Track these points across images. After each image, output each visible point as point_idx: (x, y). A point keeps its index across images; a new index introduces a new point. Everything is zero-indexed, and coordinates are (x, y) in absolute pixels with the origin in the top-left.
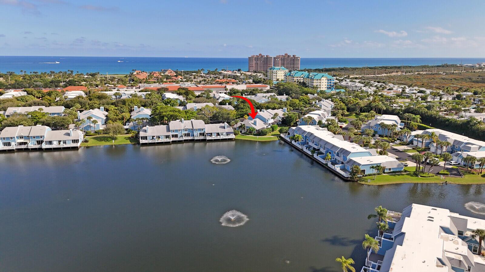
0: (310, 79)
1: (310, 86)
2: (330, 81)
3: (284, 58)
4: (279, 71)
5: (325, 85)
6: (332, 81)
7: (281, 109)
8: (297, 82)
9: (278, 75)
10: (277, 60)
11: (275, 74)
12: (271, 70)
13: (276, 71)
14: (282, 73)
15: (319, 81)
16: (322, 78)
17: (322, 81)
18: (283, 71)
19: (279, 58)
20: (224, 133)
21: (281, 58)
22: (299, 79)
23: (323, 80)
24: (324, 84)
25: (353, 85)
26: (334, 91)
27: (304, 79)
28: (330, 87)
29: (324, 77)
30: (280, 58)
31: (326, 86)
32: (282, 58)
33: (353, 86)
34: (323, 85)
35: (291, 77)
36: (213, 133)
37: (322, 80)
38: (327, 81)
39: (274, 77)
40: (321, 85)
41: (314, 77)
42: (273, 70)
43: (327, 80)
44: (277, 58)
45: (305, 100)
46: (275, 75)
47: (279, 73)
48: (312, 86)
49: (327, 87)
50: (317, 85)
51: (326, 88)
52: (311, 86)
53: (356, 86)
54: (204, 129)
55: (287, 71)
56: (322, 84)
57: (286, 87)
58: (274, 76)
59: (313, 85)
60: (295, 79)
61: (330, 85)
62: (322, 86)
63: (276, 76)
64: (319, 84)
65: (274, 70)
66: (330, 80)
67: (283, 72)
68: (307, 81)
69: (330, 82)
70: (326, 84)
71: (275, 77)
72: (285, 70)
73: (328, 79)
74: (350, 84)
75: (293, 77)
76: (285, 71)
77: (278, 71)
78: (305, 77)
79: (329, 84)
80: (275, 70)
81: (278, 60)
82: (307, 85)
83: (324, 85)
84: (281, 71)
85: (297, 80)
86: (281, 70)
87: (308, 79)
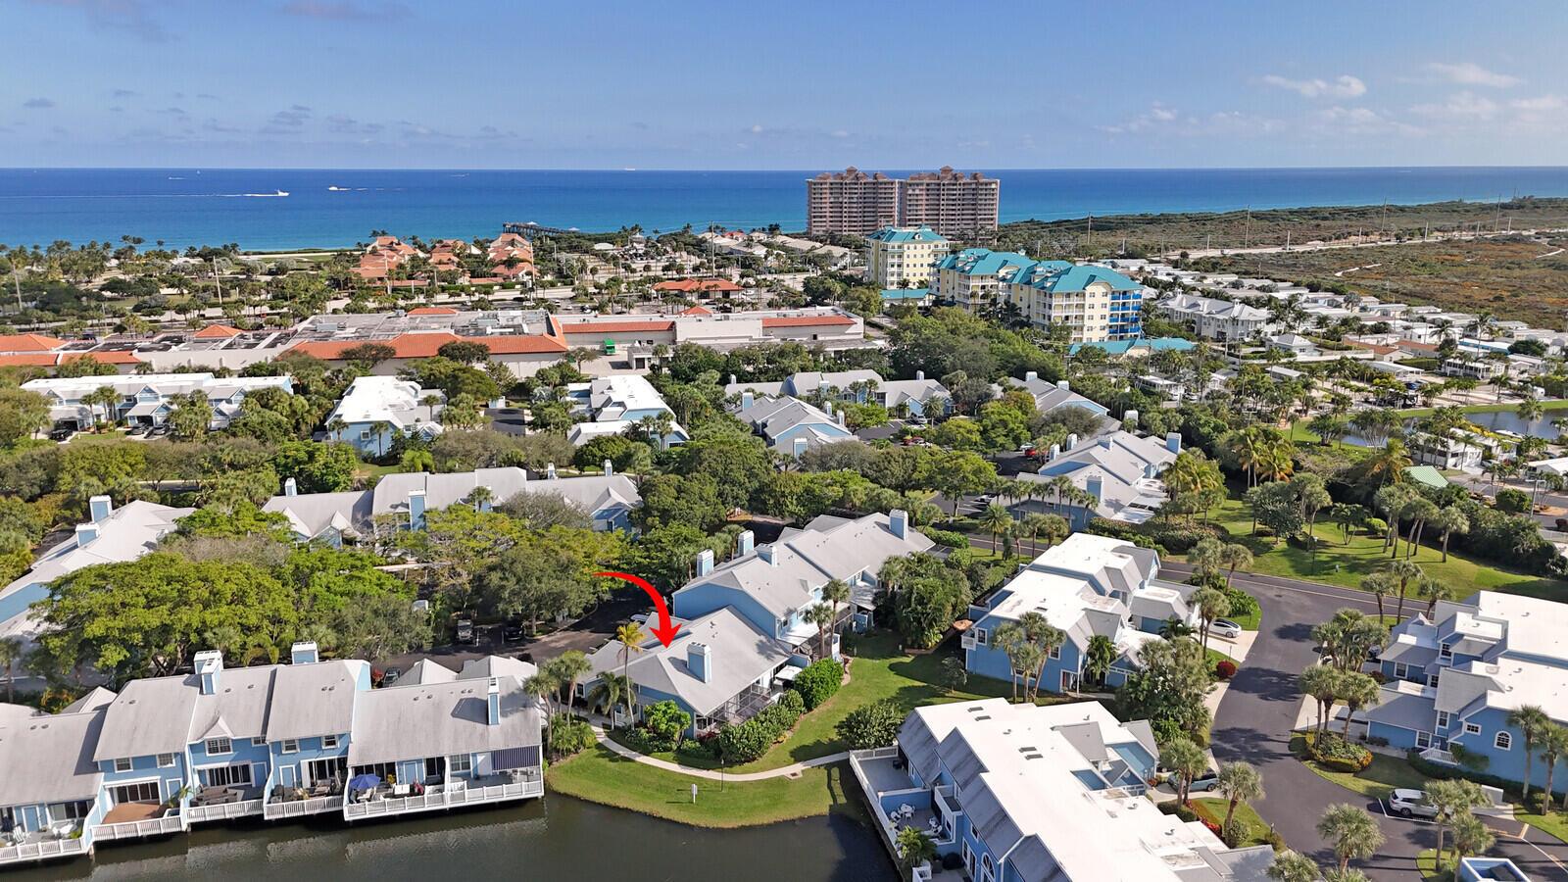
0: (1034, 291)
1: (1034, 318)
2: (1121, 301)
3: (939, 185)
4: (912, 246)
5: (1103, 317)
6: (1131, 301)
7: (879, 517)
8: (983, 297)
9: (906, 261)
10: (910, 192)
11: (893, 257)
12: (881, 242)
13: (900, 247)
14: (921, 252)
15: (1074, 301)
16: (1090, 289)
17: (1088, 301)
18: (926, 246)
19: (918, 185)
20: (474, 755)
21: (928, 185)
22: (989, 282)
23: (1093, 295)
24: (1098, 312)
25: (1218, 313)
26: (1140, 347)
27: (1010, 286)
28: (1122, 326)
29: (1098, 284)
30: (922, 184)
31: (1106, 322)
32: (932, 187)
33: (1220, 317)
34: (1091, 318)
35: (957, 274)
36: (401, 763)
37: (1087, 295)
38: (1108, 300)
39: (893, 269)
40: (1086, 318)
41: (1055, 283)
42: (888, 240)
43: (1109, 296)
44: (910, 185)
45: (1011, 426)
46: (896, 260)
47: (912, 252)
48: (1047, 322)
49: (1111, 327)
50: (1067, 318)
51: (1107, 330)
52: (1041, 320)
53: (1235, 320)
54: (341, 736)
55: (943, 244)
56: (1088, 312)
57: (928, 339)
58: (893, 266)
59: (1050, 317)
60: (975, 284)
61: (1123, 315)
62: (1087, 323)
63: (899, 266)
64: (1073, 313)
65: (890, 244)
66: (1125, 293)
67: (926, 251)
68: (1024, 299)
69: (1124, 304)
70: (1107, 312)
71: (895, 269)
72: (936, 243)
73: (1113, 293)
74: (1206, 311)
75: (965, 275)
76: (936, 246)
77: (906, 246)
78: (1016, 281)
79: (1120, 312)
80: (894, 244)
81: (917, 192)
82: (1024, 313)
83: (1097, 318)
84: (919, 246)
85: (983, 287)
86: (919, 242)
87: (1026, 287)
